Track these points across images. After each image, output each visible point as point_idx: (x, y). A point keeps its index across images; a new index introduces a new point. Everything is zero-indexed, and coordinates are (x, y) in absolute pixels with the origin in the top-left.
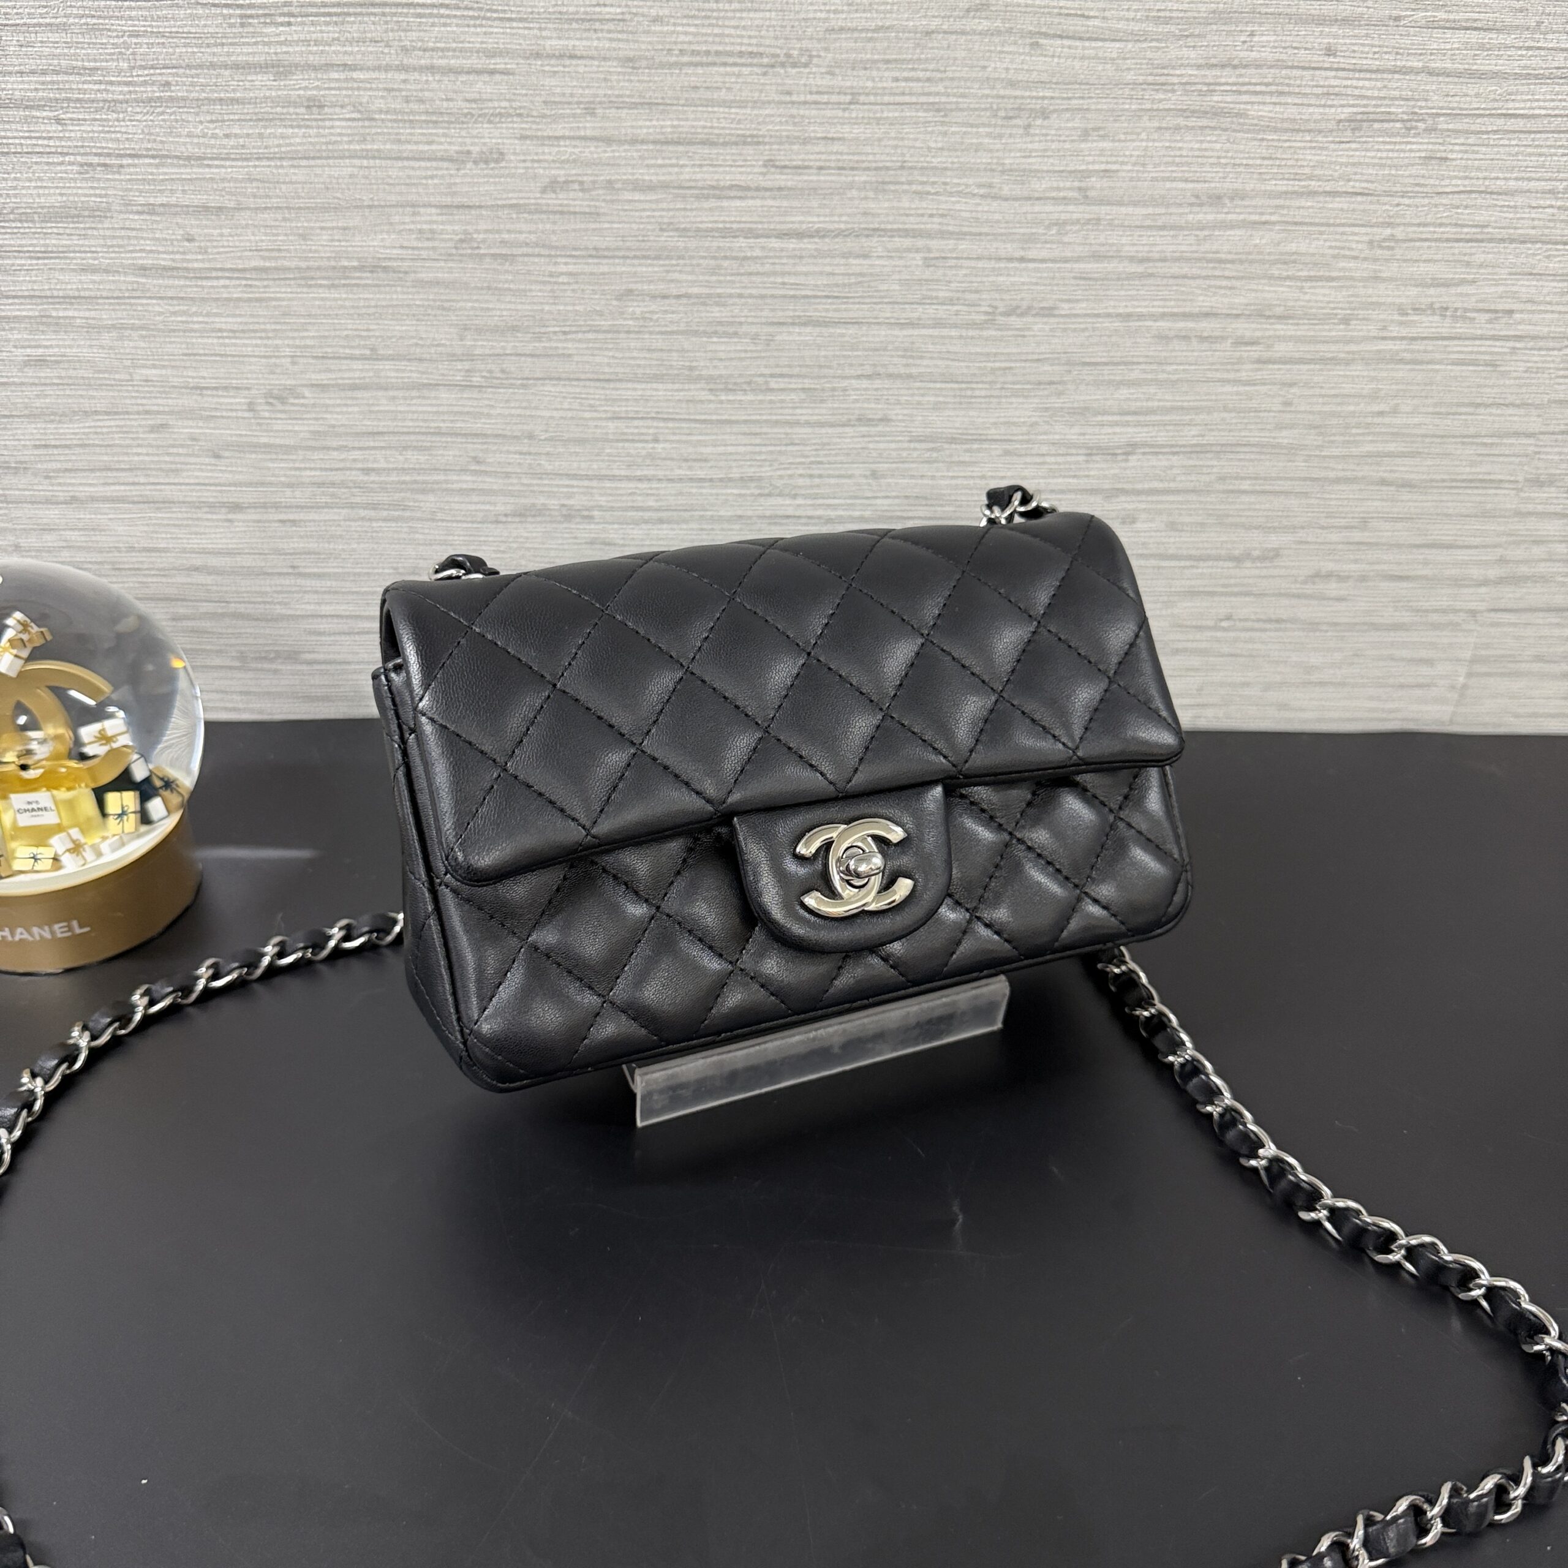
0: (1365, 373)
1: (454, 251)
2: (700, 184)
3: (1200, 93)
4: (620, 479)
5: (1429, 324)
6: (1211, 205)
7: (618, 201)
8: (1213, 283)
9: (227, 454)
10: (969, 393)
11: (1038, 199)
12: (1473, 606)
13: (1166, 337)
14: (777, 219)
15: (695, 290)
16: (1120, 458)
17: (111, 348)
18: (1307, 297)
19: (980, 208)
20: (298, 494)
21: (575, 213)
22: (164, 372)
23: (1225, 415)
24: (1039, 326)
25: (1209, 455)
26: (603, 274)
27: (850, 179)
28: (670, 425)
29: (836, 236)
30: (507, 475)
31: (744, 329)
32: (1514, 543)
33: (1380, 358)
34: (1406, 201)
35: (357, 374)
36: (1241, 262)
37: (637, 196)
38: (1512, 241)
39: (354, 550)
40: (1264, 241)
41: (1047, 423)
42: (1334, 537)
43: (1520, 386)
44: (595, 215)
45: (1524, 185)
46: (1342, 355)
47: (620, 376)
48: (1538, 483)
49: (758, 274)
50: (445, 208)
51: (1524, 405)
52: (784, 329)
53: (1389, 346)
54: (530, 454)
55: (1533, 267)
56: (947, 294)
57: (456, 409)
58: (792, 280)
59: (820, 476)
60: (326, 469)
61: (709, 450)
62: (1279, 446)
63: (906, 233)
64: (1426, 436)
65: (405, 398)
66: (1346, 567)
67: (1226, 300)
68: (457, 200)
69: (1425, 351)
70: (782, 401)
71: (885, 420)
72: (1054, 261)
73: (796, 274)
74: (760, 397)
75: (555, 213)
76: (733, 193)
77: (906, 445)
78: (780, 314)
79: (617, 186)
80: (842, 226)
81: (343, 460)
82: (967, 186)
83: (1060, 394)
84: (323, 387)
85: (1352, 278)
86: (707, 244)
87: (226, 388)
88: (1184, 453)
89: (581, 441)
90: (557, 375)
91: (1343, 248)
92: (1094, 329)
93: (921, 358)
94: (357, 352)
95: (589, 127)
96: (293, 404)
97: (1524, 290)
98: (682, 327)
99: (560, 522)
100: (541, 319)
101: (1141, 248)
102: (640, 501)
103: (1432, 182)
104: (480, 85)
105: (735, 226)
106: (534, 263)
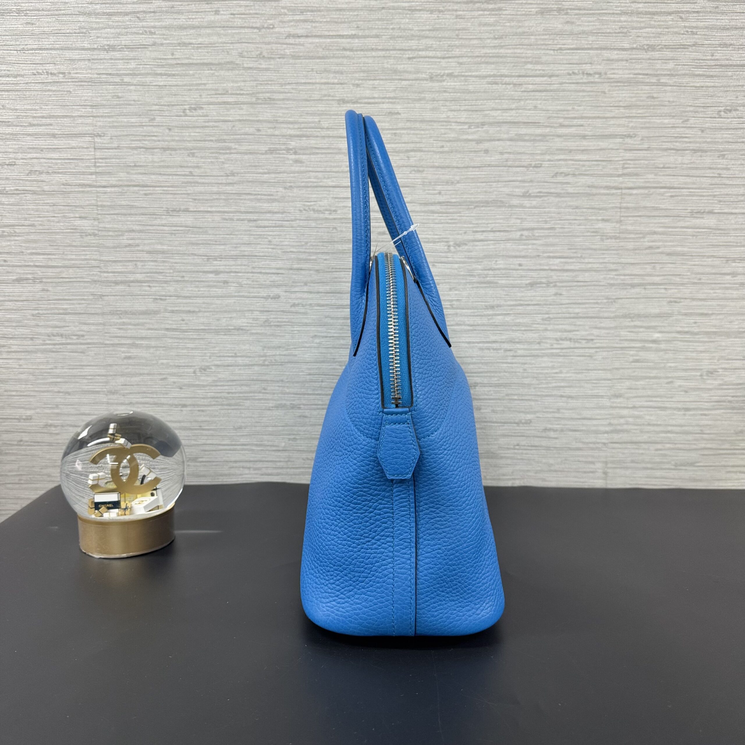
3: (483, 277)
5: (566, 344)
17: (153, 353)
20: (205, 400)
33: (552, 355)
37: (318, 308)
38: (587, 317)
44: (305, 313)
50: (261, 311)
53: (554, 351)
62: (525, 384)
68: (265, 309)
87: (187, 366)
94: (230, 355)
95: (305, 289)
104: (274, 277)
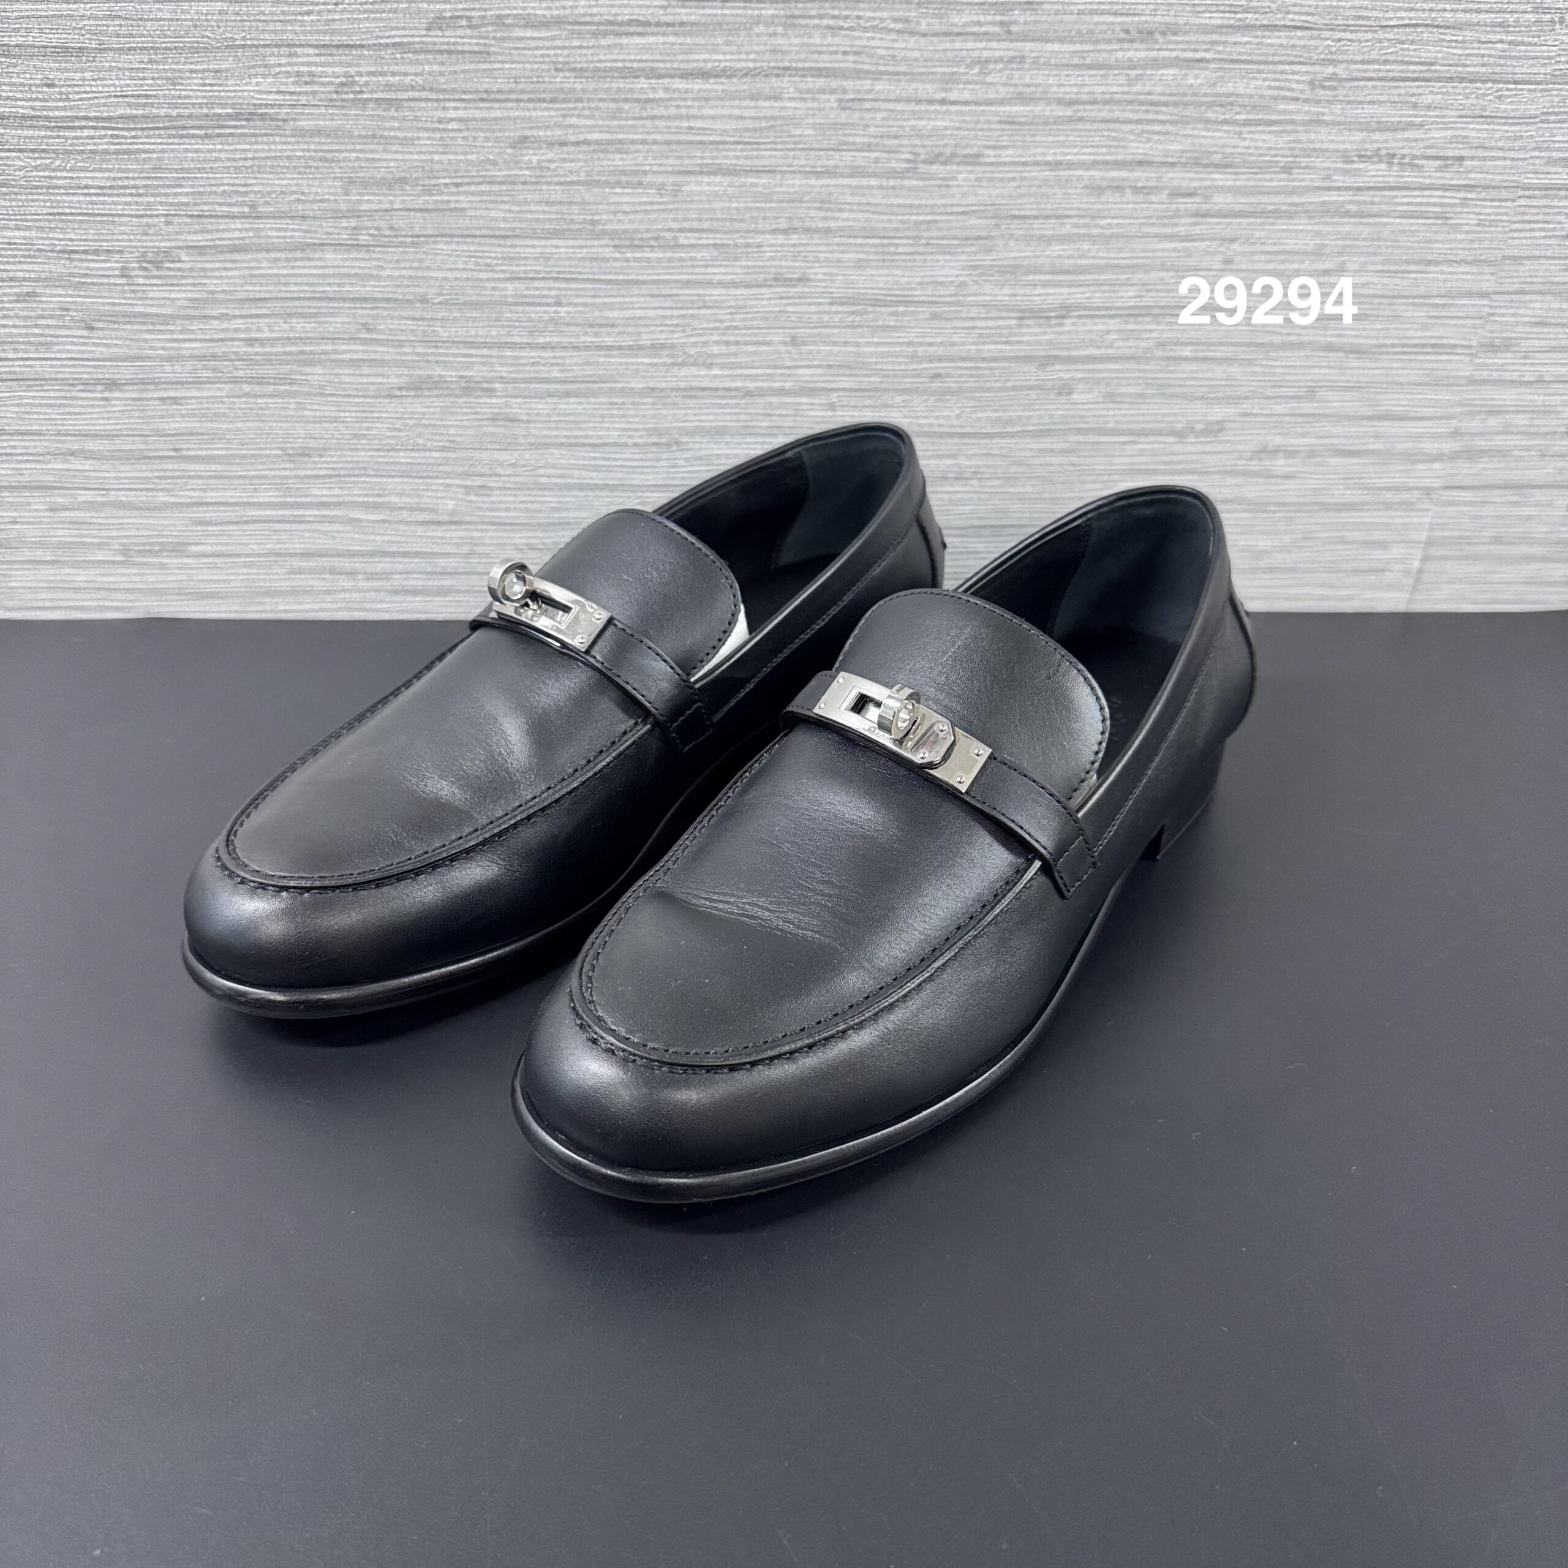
0: (1309, 228)
1: (335, 96)
2: (596, 19)
4: (521, 346)
6: (1142, 41)
7: (509, 38)
8: (1146, 127)
9: (100, 325)
10: (892, 249)
11: (958, 34)
12: (1427, 482)
13: (1098, 188)
14: (680, 57)
15: (595, 136)
16: (1053, 322)
18: (1246, 143)
19: (896, 45)
21: (463, 52)
22: (27, 234)
23: (1162, 274)
24: (964, 175)
25: (1147, 319)
26: (495, 119)
27: (756, 12)
28: (574, 286)
29: (745, 75)
30: (400, 344)
31: (650, 178)
32: (1470, 413)
34: (1348, 36)
35: (237, 234)
36: (1176, 104)
39: (239, 429)
40: (1199, 81)
41: (976, 282)
42: (1280, 408)
43: (1472, 241)
45: (1474, 17)
46: (1284, 208)
47: (518, 232)
48: (1492, 347)
49: (662, 117)
51: (1476, 262)
52: (692, 178)
54: (423, 319)
55: (1483, 109)
56: (866, 140)
57: (343, 271)
58: (699, 124)
59: (737, 343)
60: (206, 341)
61: (616, 314)
63: (819, 72)
64: (1374, 296)
65: (288, 260)
66: (1292, 441)
67: (1161, 147)
69: (1372, 203)
70: (692, 259)
71: (804, 280)
72: (977, 103)
73: (702, 118)
74: (669, 255)
75: (441, 52)
76: (631, 29)
77: (826, 308)
78: (687, 162)
79: (509, 21)
80: (751, 65)
81: (223, 330)
82: (882, 20)
83: (988, 251)
84: (200, 250)
85: (1292, 122)
86: (606, 86)
88: (1121, 316)
89: (478, 305)
90: (449, 232)
91: (1282, 89)
92: (1022, 179)
93: (840, 210)
96: (168, 269)
97: (1474, 134)
98: (583, 177)
99: (458, 396)
100: (431, 170)
101: (1068, 89)
102: (544, 371)
103: (1375, 14)
105: (635, 65)
106: (421, 109)
